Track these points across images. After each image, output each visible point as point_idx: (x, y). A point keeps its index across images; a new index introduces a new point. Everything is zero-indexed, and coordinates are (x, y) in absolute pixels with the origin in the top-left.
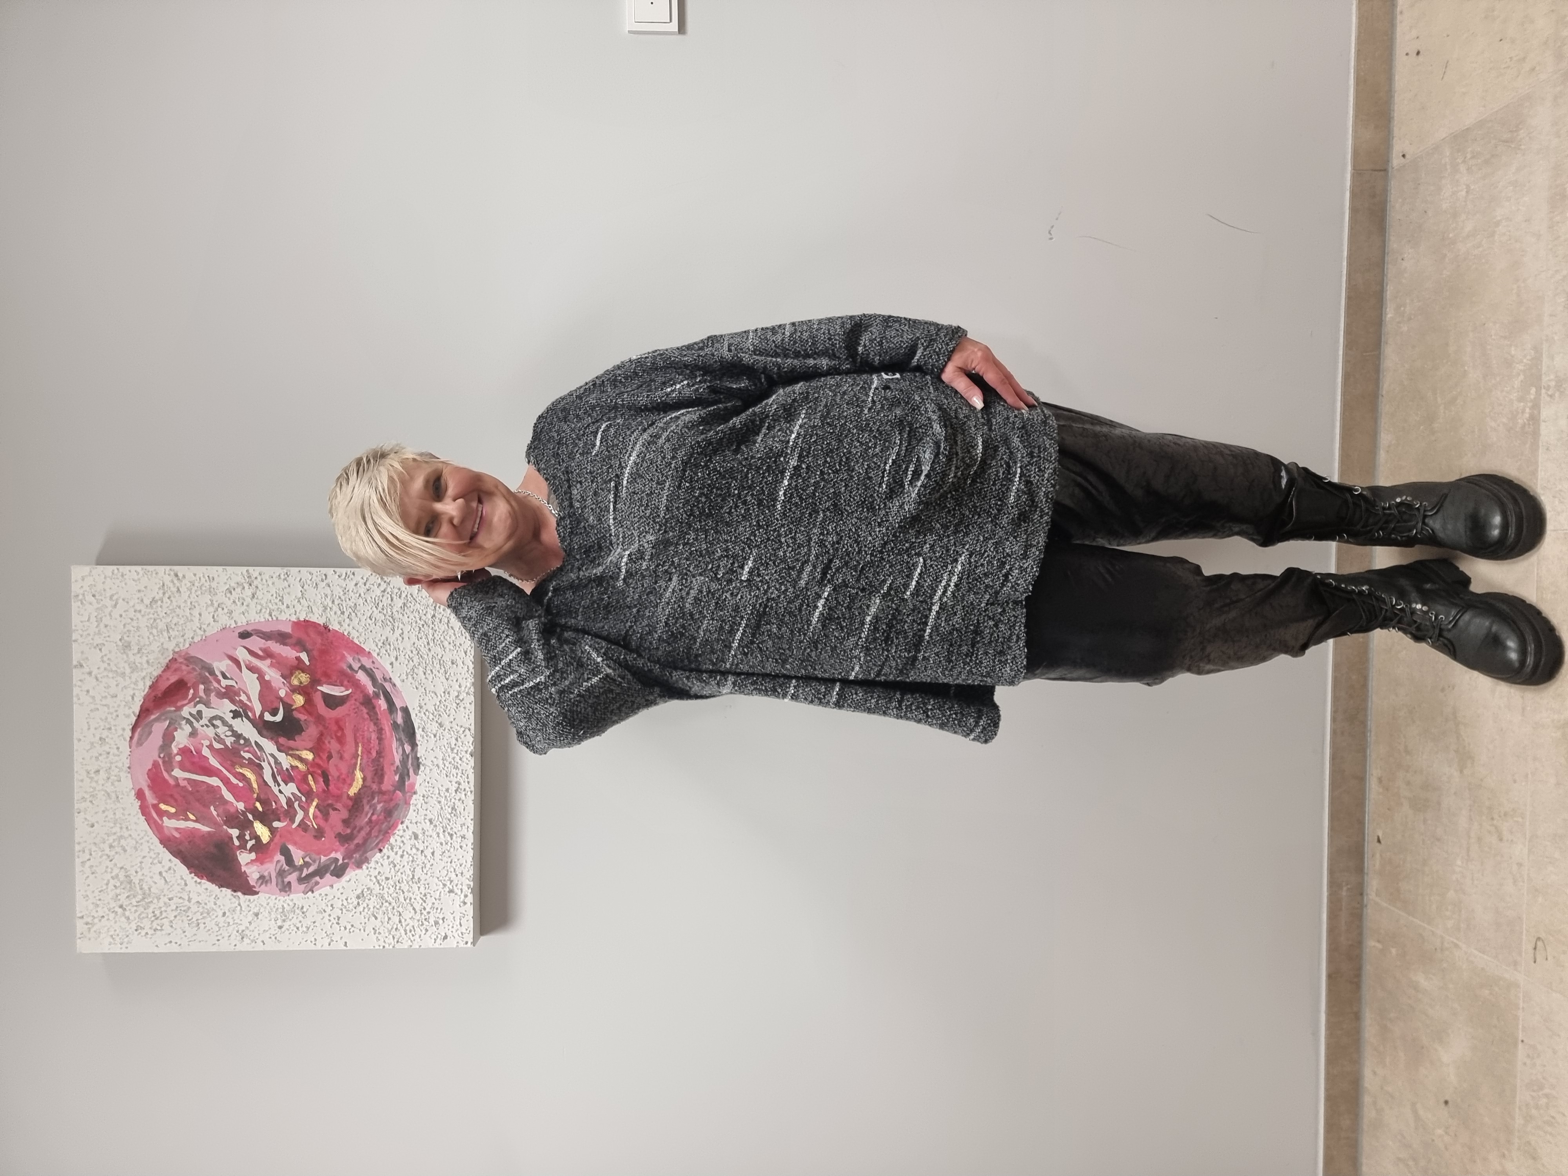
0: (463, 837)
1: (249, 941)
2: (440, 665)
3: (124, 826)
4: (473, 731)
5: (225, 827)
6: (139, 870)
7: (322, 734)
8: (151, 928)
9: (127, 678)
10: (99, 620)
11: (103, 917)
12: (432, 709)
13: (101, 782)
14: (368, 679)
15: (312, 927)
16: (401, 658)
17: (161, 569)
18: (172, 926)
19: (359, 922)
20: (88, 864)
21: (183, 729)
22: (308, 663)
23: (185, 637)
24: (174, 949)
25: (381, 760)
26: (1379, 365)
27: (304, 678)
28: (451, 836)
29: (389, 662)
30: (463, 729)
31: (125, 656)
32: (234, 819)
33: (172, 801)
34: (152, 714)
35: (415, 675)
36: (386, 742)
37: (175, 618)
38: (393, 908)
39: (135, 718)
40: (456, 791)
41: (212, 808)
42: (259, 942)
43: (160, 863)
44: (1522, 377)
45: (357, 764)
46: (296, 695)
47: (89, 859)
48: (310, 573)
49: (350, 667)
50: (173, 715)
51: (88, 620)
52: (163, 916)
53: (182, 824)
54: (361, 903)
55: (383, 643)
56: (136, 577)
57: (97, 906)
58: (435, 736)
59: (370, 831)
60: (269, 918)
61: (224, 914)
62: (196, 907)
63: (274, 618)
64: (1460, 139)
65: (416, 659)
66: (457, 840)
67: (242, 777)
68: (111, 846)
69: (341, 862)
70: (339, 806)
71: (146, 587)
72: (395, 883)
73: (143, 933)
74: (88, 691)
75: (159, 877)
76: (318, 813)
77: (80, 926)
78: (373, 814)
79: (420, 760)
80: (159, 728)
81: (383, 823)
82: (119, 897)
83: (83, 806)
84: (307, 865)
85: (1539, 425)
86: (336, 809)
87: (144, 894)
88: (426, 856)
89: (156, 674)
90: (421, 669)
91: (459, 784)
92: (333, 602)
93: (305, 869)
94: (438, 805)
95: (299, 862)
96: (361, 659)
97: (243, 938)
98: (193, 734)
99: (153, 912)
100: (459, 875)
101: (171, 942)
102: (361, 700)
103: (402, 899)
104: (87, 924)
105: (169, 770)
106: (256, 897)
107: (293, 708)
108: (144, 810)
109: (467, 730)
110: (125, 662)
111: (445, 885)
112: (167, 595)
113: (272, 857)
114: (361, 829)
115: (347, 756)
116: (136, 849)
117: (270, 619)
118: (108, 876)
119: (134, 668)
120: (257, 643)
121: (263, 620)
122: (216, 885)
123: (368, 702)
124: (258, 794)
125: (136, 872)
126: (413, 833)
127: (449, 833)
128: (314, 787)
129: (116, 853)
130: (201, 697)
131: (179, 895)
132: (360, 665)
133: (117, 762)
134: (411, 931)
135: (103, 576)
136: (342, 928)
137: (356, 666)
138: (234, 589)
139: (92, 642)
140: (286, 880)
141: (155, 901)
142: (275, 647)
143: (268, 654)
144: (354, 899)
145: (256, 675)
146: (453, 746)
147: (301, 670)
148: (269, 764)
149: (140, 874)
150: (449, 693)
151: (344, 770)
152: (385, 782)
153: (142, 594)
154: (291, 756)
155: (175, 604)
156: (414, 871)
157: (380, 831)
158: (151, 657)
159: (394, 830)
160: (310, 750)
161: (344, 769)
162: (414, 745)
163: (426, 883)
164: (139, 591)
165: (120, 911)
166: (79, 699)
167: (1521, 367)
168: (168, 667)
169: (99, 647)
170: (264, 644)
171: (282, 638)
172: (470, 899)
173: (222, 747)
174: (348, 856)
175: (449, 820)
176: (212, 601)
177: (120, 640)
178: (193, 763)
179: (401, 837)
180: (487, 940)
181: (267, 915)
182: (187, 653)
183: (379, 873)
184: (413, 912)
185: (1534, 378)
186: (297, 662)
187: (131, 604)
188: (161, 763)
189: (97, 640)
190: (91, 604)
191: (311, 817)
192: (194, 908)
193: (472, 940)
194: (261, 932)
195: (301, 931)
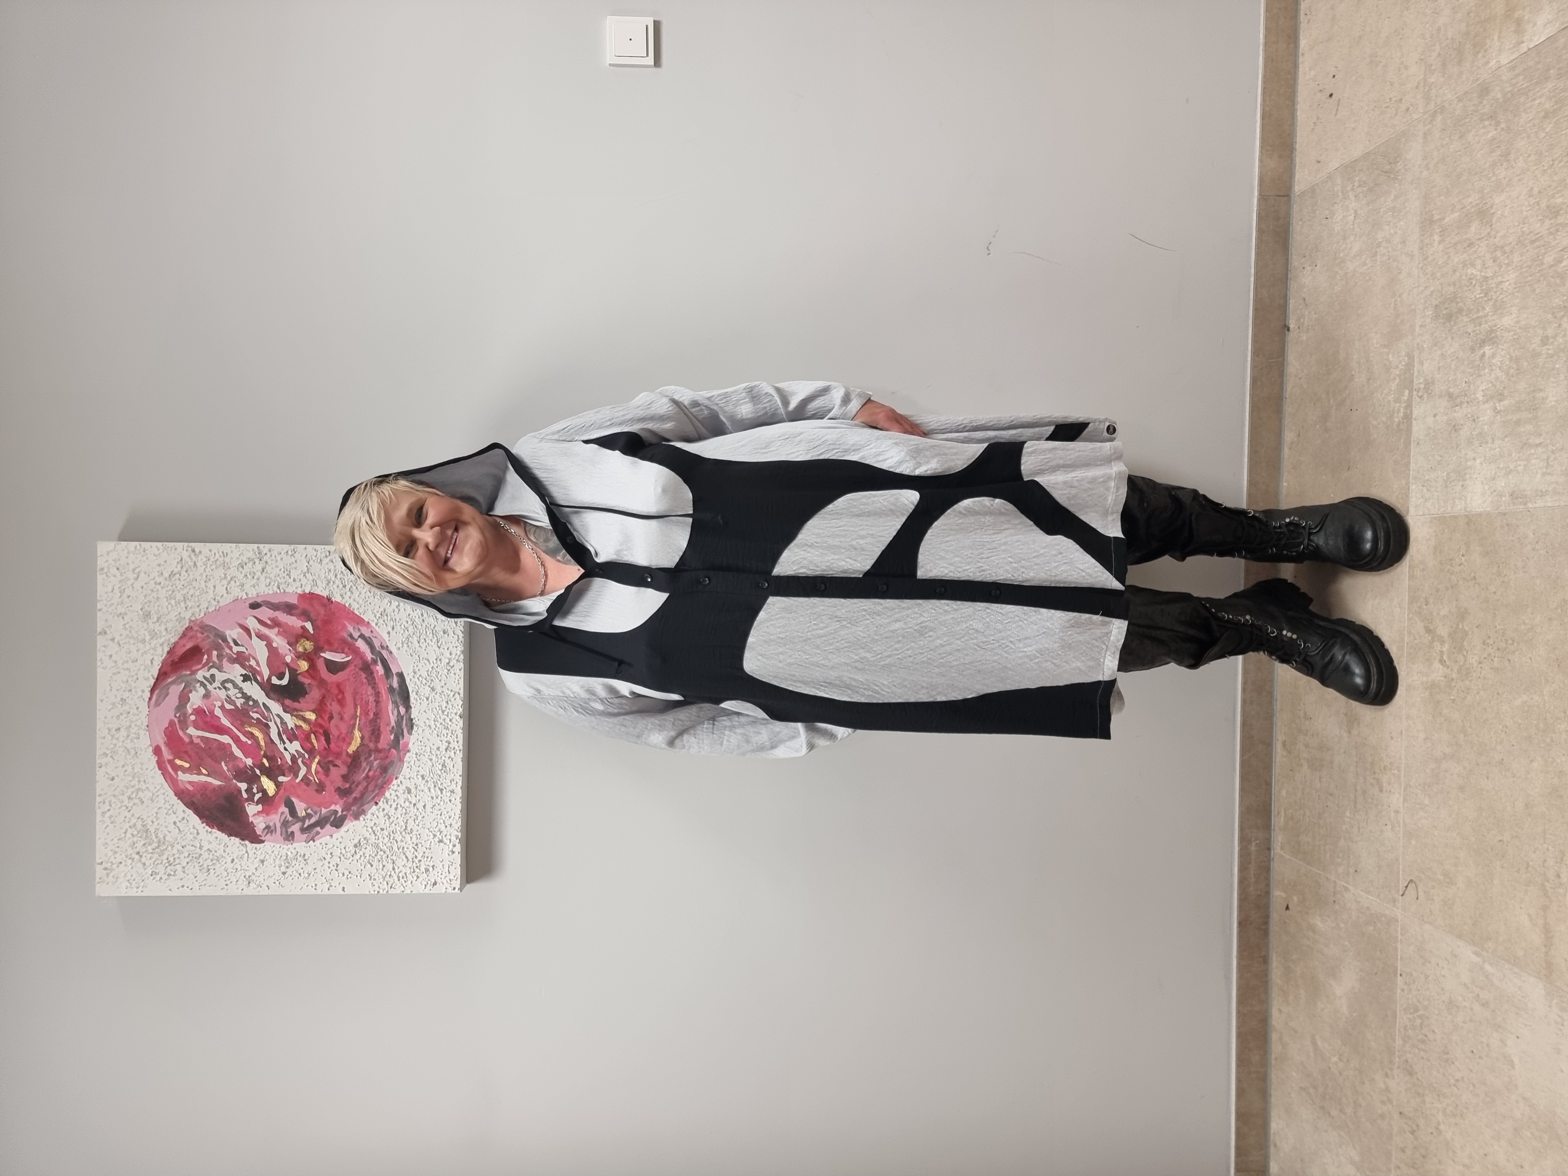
0: (452, 792)
1: (255, 886)
2: (433, 634)
3: (142, 779)
4: (462, 695)
5: (234, 781)
6: (155, 820)
7: (324, 697)
8: (165, 874)
9: (147, 645)
10: (122, 592)
11: (121, 863)
12: (425, 674)
13: (122, 739)
14: (367, 647)
15: (313, 873)
16: (398, 628)
17: (179, 545)
18: (184, 872)
19: (356, 870)
20: (108, 814)
21: (197, 691)
22: (312, 632)
23: (201, 607)
24: (186, 892)
25: (378, 721)
26: (1283, 371)
27: (309, 645)
28: (441, 790)
29: (386, 631)
30: (453, 693)
31: (145, 624)
32: (242, 774)
33: (186, 757)
34: (169, 677)
35: (410, 644)
36: (383, 704)
37: (192, 590)
38: (388, 857)
39: (154, 681)
40: (446, 750)
41: (223, 764)
42: (264, 886)
43: (175, 813)
44: (1397, 381)
45: (354, 724)
46: (301, 660)
47: (109, 810)
48: (315, 550)
49: (351, 636)
50: (188, 678)
51: (112, 591)
52: (176, 863)
53: (195, 778)
54: (358, 851)
55: (381, 614)
56: (157, 552)
57: (116, 852)
58: (427, 699)
59: (367, 786)
60: (273, 865)
61: (233, 861)
62: (206, 853)
63: (282, 591)
64: (1349, 169)
65: (411, 629)
66: (446, 794)
67: (251, 736)
68: (130, 798)
69: (340, 814)
70: (338, 762)
71: (165, 562)
72: (389, 834)
73: (158, 878)
74: (111, 656)
75: (174, 826)
76: (320, 769)
77: (99, 871)
78: (369, 770)
79: (414, 721)
80: (176, 690)
81: (378, 779)
82: (136, 845)
83: (104, 761)
84: (309, 816)
85: (1411, 422)
86: (336, 766)
87: (159, 842)
88: (418, 809)
89: (173, 640)
90: (415, 638)
91: (449, 743)
92: (336, 576)
93: (307, 820)
94: (429, 762)
95: (301, 813)
96: (361, 628)
97: (249, 883)
98: (207, 696)
99: (167, 859)
100: (448, 826)
101: (183, 886)
102: (360, 666)
103: (395, 848)
104: (106, 869)
105: (184, 727)
106: (262, 845)
107: (298, 672)
108: (161, 765)
109: (457, 694)
110: (145, 630)
111: (435, 836)
112: (184, 569)
113: (277, 809)
114: (359, 783)
115: (346, 717)
116: (152, 800)
117: (278, 592)
118: (127, 825)
119: (154, 635)
120: (265, 613)
121: (271, 592)
122: (226, 834)
123: (367, 668)
124: (265, 752)
125: (153, 822)
126: (407, 788)
127: (439, 788)
128: (316, 745)
129: (134, 804)
130: (214, 662)
131: (191, 843)
132: (359, 634)
133: (136, 720)
134: (403, 878)
135: (126, 551)
136: (341, 875)
137: (356, 635)
138: (246, 564)
139: (115, 611)
140: (290, 830)
141: (170, 848)
142: (283, 617)
143: (276, 623)
144: (351, 848)
145: (265, 642)
146: (444, 708)
147: (306, 637)
148: (276, 723)
149: (156, 823)
150: (440, 660)
151: (344, 731)
152: (381, 741)
153: (162, 568)
154: (295, 716)
155: (191, 577)
156: (406, 823)
157: (376, 786)
158: (169, 625)
159: (389, 785)
160: (313, 711)
161: (344, 728)
162: (408, 707)
163: (418, 833)
164: (159, 565)
165: (137, 857)
166: (102, 663)
167: (1398, 372)
168: (184, 635)
169: (122, 615)
170: (273, 614)
171: (289, 608)
172: (458, 848)
173: (233, 707)
174: (346, 808)
175: (440, 776)
176: (225, 575)
177: (142, 609)
178: (206, 723)
179: (395, 791)
180: (474, 888)
181: (272, 861)
182: (202, 622)
183: (375, 824)
184: (405, 859)
185: (1407, 382)
186: (302, 630)
187: (152, 577)
188: (176, 720)
189: (121, 609)
190: (115, 576)
191: (313, 772)
192: (205, 855)
193: (459, 886)
194: (266, 878)
195: (303, 877)
